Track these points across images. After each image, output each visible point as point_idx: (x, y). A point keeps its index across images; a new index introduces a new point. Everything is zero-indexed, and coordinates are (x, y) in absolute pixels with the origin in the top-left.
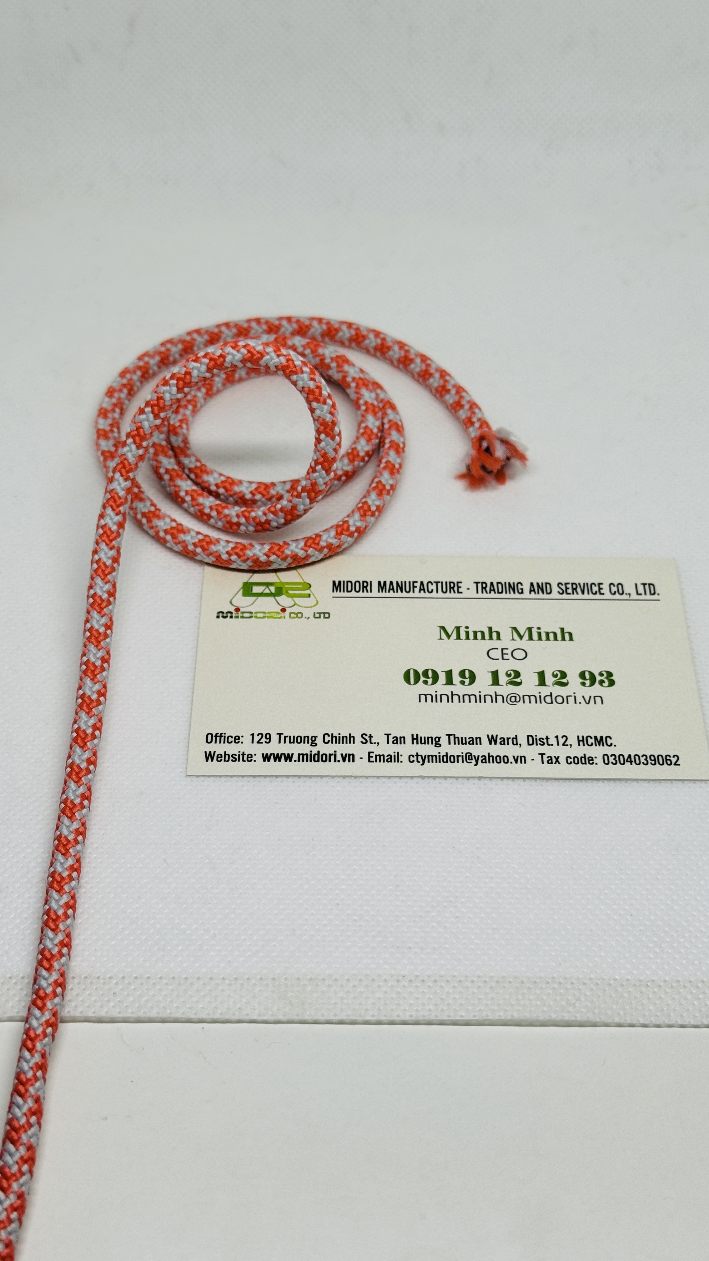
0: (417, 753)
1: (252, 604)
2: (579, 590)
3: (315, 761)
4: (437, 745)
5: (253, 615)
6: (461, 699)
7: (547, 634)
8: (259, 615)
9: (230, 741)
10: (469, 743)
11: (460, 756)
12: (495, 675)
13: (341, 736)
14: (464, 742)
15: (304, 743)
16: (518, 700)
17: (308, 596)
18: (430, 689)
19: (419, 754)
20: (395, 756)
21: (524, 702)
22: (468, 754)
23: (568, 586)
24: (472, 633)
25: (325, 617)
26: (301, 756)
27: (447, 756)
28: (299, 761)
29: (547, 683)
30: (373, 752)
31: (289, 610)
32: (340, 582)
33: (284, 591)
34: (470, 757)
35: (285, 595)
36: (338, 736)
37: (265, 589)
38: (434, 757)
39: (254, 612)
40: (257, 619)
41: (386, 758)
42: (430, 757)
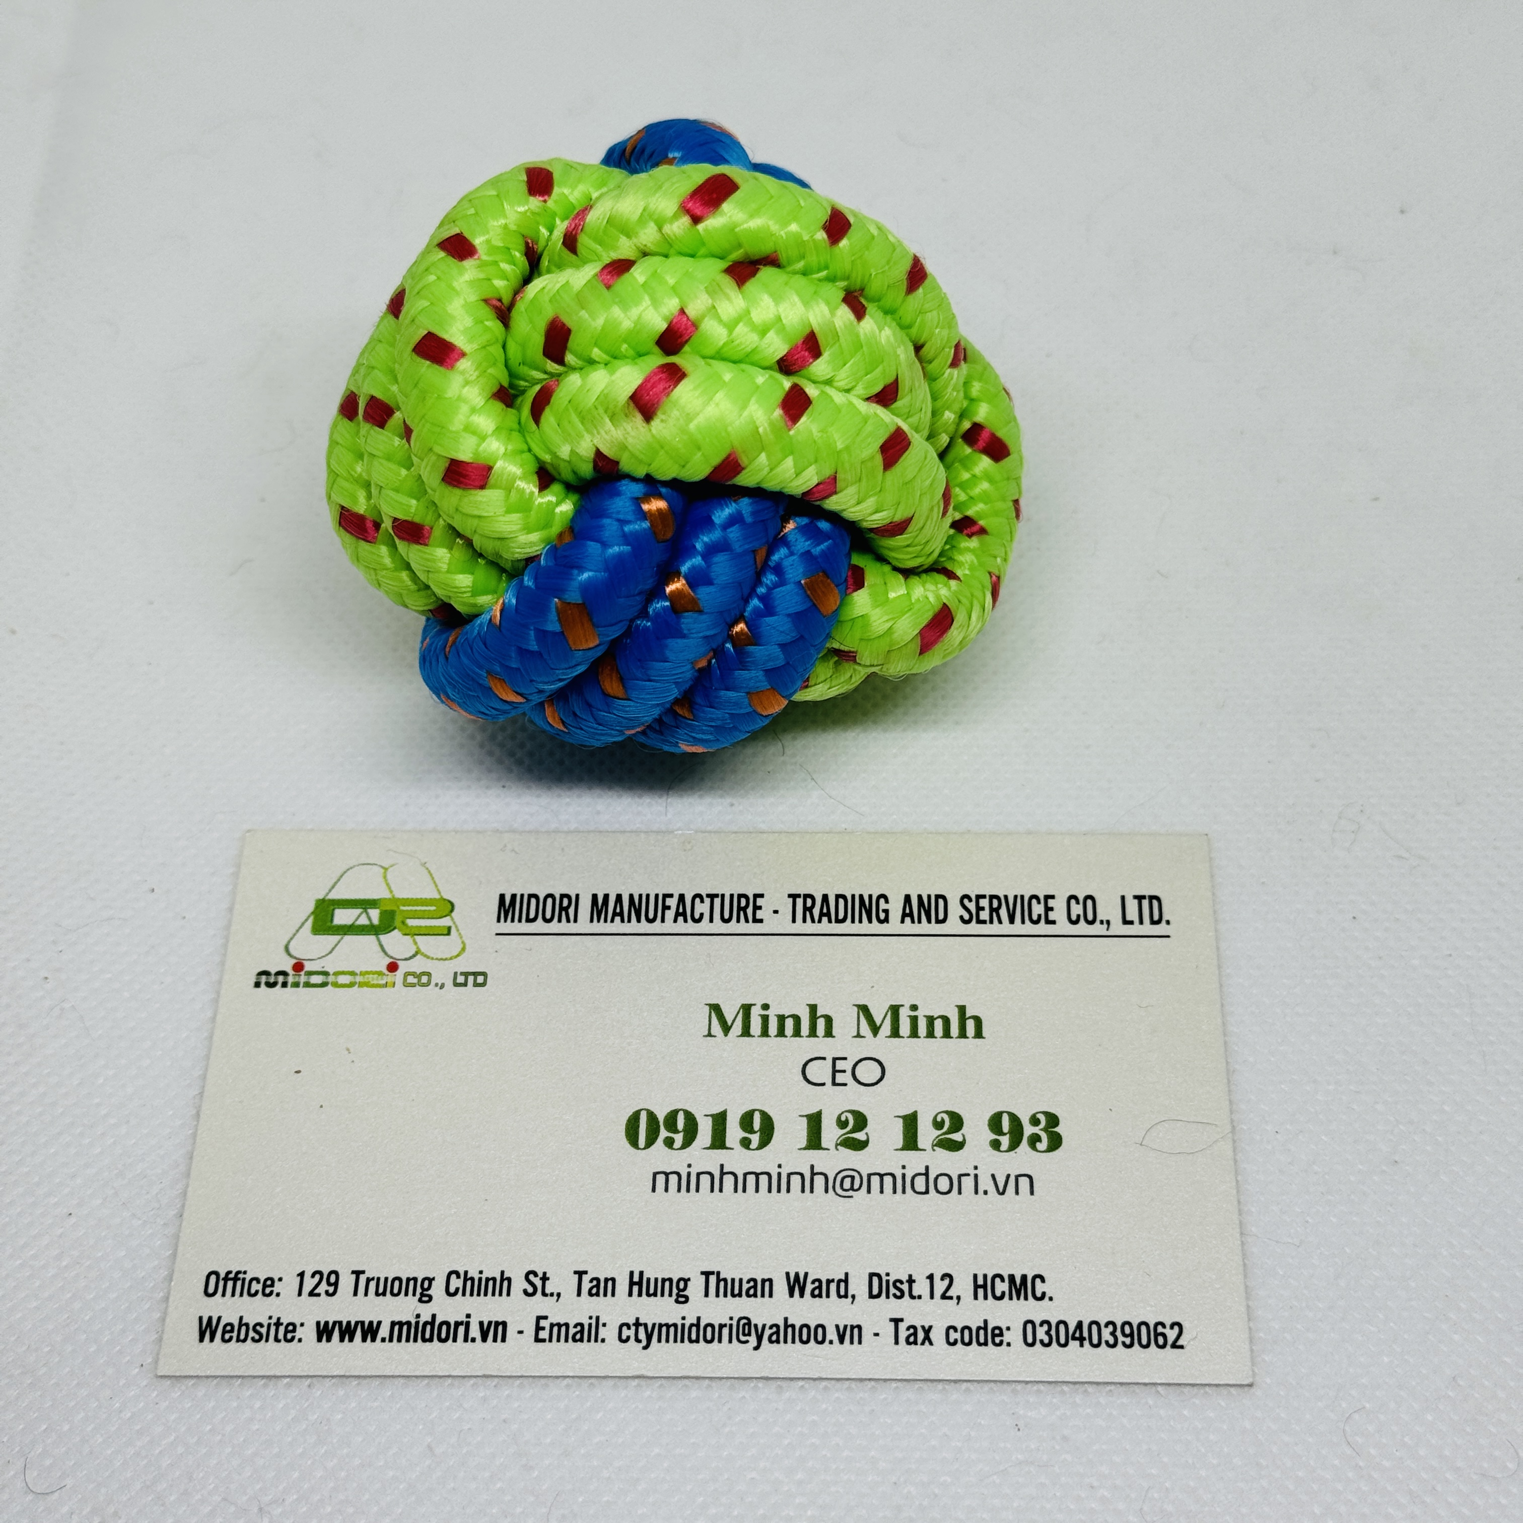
0: (637, 1319)
1: (331, 952)
2: (1003, 912)
3: (424, 1340)
4: (680, 1298)
5: (331, 979)
6: (740, 1185)
7: (931, 1020)
8: (343, 979)
9: (253, 1291)
10: (748, 1295)
11: (725, 1325)
12: (815, 1121)
13: (484, 1276)
14: (736, 1291)
15: (406, 1294)
16: (856, 1186)
17: (446, 932)
18: (676, 1160)
19: (641, 1321)
20: (590, 1325)
21: (869, 1191)
22: (743, 1322)
23: (984, 903)
24: (776, 1019)
25: (476, 985)
26: (397, 1328)
27: (698, 1325)
28: (391, 1340)
29: (920, 1146)
30: (546, 1318)
31: (403, 967)
32: (514, 897)
33: (397, 922)
34: (747, 1327)
35: (400, 930)
36: (476, 1276)
37: (359, 916)
38: (672, 1329)
39: (331, 973)
40: (337, 989)
41: (572, 1331)
42: (664, 1329)
